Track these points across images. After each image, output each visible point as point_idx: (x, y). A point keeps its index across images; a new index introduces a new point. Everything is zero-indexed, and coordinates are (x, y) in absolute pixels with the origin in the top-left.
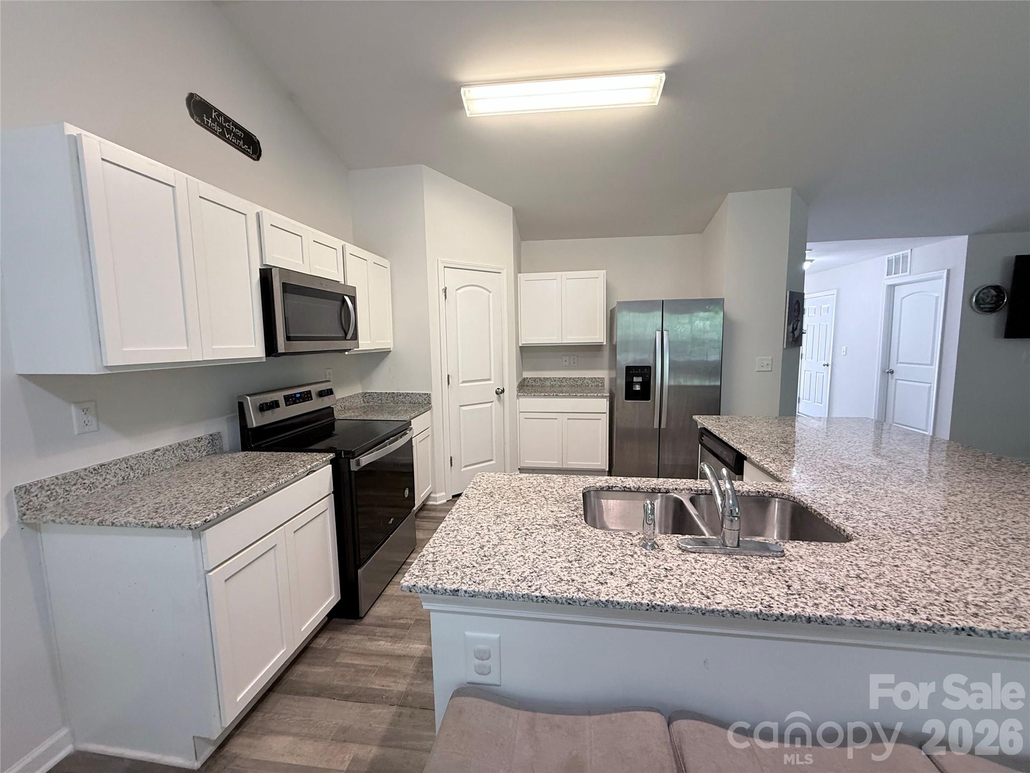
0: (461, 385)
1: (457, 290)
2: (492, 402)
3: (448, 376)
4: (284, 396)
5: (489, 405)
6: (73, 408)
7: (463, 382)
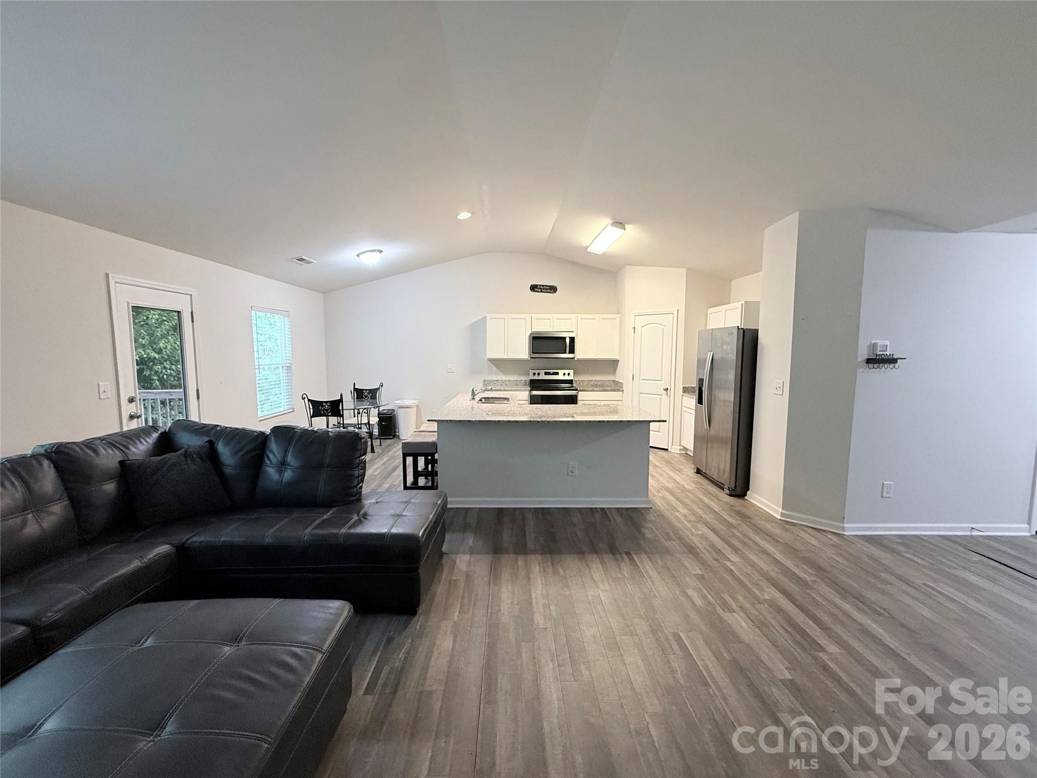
0: (641, 381)
1: (642, 327)
2: (662, 395)
3: (633, 375)
4: (545, 372)
5: (660, 396)
6: (494, 367)
7: (643, 380)
